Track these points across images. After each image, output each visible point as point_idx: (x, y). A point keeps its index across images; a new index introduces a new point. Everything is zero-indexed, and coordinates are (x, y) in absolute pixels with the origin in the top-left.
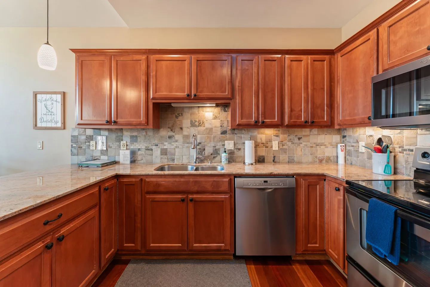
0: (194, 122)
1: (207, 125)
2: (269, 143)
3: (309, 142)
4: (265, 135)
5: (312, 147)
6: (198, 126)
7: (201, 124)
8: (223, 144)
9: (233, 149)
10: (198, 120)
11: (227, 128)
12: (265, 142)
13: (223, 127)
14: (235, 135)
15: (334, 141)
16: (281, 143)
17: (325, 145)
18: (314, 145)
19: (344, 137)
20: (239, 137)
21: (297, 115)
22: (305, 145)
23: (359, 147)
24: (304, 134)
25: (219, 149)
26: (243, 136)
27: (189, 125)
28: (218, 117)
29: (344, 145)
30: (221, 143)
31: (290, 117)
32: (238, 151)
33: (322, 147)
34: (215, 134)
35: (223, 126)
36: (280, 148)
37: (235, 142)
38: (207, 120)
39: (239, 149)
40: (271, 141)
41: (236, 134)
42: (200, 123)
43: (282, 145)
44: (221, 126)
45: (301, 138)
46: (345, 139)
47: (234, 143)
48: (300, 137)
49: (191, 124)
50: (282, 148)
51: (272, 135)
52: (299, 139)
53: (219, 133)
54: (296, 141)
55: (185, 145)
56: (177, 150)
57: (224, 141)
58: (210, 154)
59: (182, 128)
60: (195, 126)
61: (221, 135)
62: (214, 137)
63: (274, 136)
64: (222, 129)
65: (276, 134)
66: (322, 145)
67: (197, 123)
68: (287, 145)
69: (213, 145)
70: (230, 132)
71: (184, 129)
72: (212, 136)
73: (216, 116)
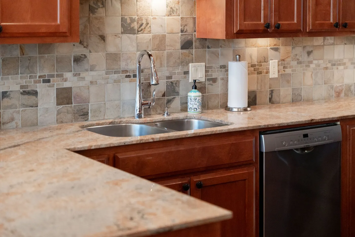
0: (128, 21)
1: (156, 29)
2: (263, 64)
3: (323, 59)
4: (256, 49)
5: (326, 68)
6: (138, 31)
7: (143, 27)
8: (186, 70)
9: (203, 80)
10: (137, 18)
11: (192, 35)
12: (256, 63)
13: (186, 32)
14: (207, 49)
16: (283, 63)
17: (344, 64)
18: (329, 65)
20: (213, 53)
22: (316, 65)
24: (316, 43)
25: (178, 82)
26: (219, 50)
27: (119, 29)
28: (176, 11)
30: (181, 69)
32: (212, 85)
33: (341, 67)
34: (169, 48)
35: (185, 30)
36: (280, 73)
37: (207, 65)
38: (155, 18)
39: (214, 80)
40: (265, 60)
41: (208, 48)
42: (142, 25)
43: (284, 67)
44: (182, 31)
45: (312, 51)
47: (206, 66)
48: (310, 50)
49: (122, 26)
50: (283, 72)
51: (269, 48)
52: (309, 53)
53: (179, 46)
54: (305, 58)
55: (110, 76)
57: (187, 64)
58: (161, 95)
59: (105, 37)
60: (132, 31)
61: (180, 51)
62: (170, 56)
63: (272, 49)
64: (184, 37)
65: (275, 45)
66: (340, 65)
67: (136, 23)
68: (291, 67)
69: (168, 74)
70: (198, 44)
71: (108, 39)
72: (166, 52)
73: (171, 8)
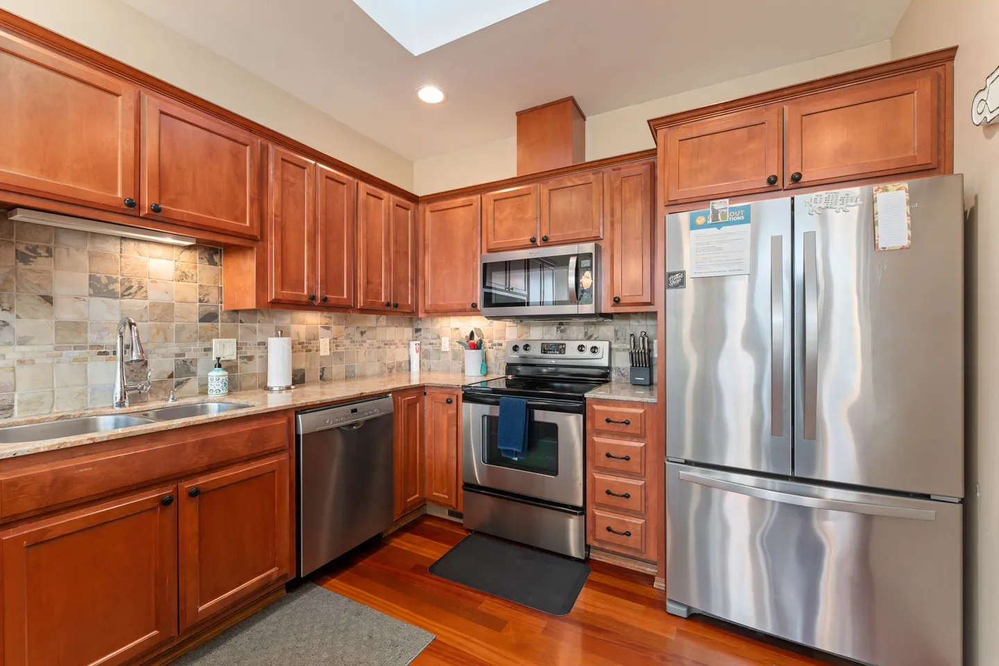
0: (104, 280)
1: (155, 295)
2: (312, 342)
3: (375, 339)
4: (304, 326)
5: (379, 347)
6: (123, 295)
7: (132, 291)
8: (207, 345)
9: (234, 357)
10: (120, 278)
11: (217, 306)
12: (305, 341)
13: (206, 302)
14: (240, 324)
15: (406, 336)
16: (335, 342)
17: (396, 344)
18: (382, 345)
19: (418, 330)
20: (247, 328)
21: (375, 291)
22: (370, 345)
23: (441, 344)
24: (368, 324)
25: (193, 362)
26: (257, 326)
27: (86, 290)
28: (190, 275)
29: (419, 342)
30: (199, 345)
31: (366, 295)
32: (246, 363)
33: (393, 347)
34: (179, 319)
35: (206, 300)
36: (332, 351)
37: (239, 342)
38: (155, 282)
39: (250, 358)
40: (316, 338)
41: (241, 322)
42: (130, 288)
43: (336, 346)
44: (200, 301)
45: (365, 332)
46: (419, 333)
47: (237, 343)
48: (364, 330)
49: (91, 285)
50: (336, 350)
51: (319, 326)
52: (362, 333)
53: (197, 318)
54: (358, 337)
55: (65, 353)
56: (23, 373)
57: (210, 339)
58: (166, 376)
59: (52, 298)
60: (112, 295)
61: (199, 324)
62: (180, 330)
63: (324, 327)
64: (203, 308)
65: (326, 324)
66: (391, 344)
67: (119, 285)
68: (344, 346)
69: (177, 350)
70: (225, 316)
71: (60, 302)
72: (173, 325)
73: (184, 272)
